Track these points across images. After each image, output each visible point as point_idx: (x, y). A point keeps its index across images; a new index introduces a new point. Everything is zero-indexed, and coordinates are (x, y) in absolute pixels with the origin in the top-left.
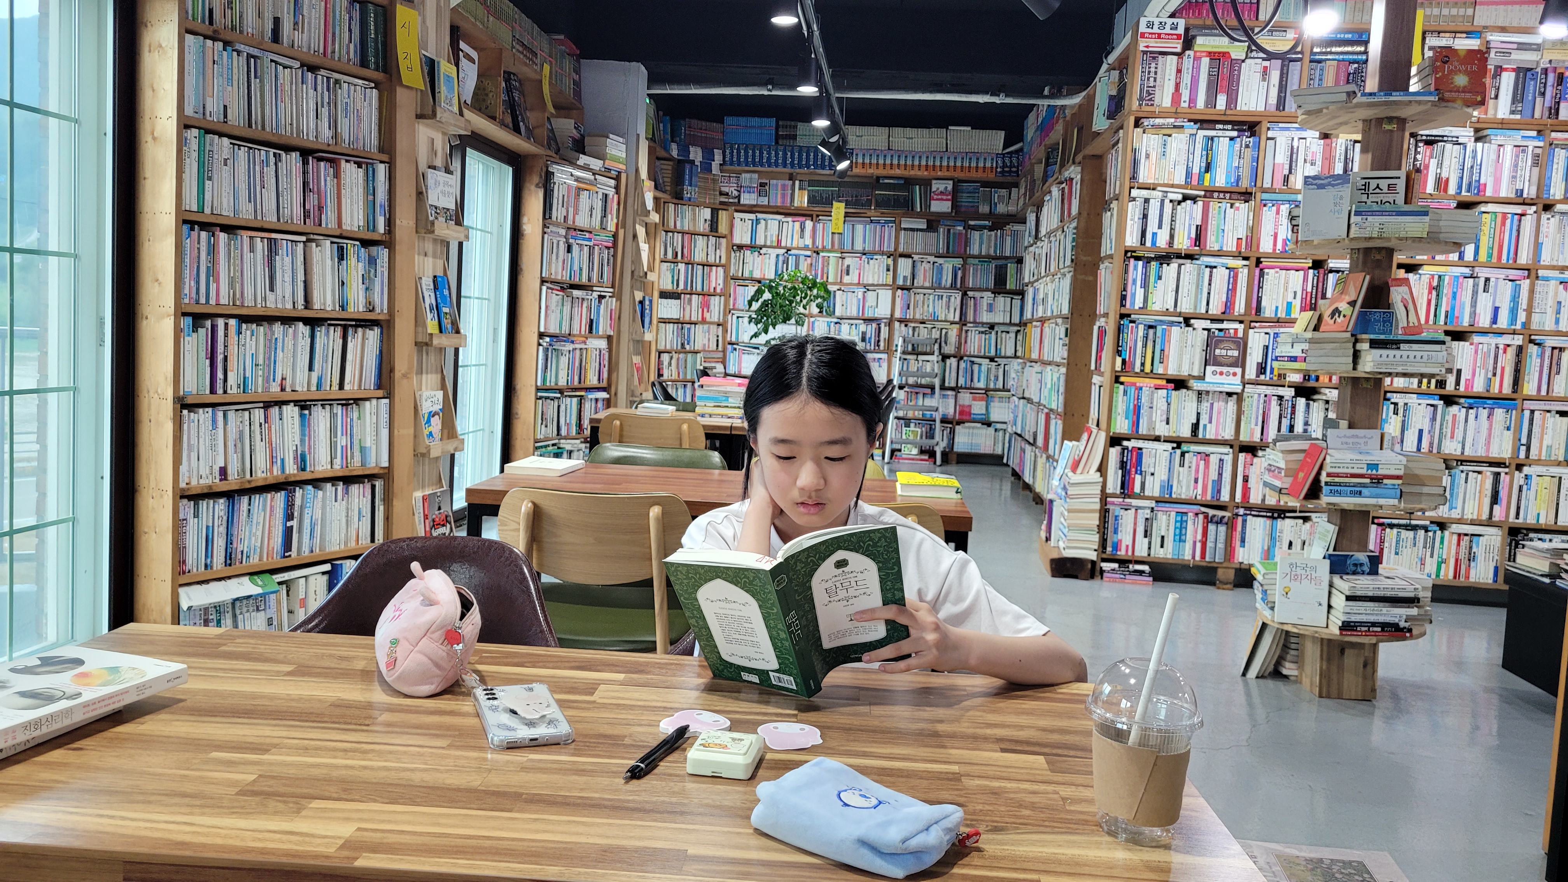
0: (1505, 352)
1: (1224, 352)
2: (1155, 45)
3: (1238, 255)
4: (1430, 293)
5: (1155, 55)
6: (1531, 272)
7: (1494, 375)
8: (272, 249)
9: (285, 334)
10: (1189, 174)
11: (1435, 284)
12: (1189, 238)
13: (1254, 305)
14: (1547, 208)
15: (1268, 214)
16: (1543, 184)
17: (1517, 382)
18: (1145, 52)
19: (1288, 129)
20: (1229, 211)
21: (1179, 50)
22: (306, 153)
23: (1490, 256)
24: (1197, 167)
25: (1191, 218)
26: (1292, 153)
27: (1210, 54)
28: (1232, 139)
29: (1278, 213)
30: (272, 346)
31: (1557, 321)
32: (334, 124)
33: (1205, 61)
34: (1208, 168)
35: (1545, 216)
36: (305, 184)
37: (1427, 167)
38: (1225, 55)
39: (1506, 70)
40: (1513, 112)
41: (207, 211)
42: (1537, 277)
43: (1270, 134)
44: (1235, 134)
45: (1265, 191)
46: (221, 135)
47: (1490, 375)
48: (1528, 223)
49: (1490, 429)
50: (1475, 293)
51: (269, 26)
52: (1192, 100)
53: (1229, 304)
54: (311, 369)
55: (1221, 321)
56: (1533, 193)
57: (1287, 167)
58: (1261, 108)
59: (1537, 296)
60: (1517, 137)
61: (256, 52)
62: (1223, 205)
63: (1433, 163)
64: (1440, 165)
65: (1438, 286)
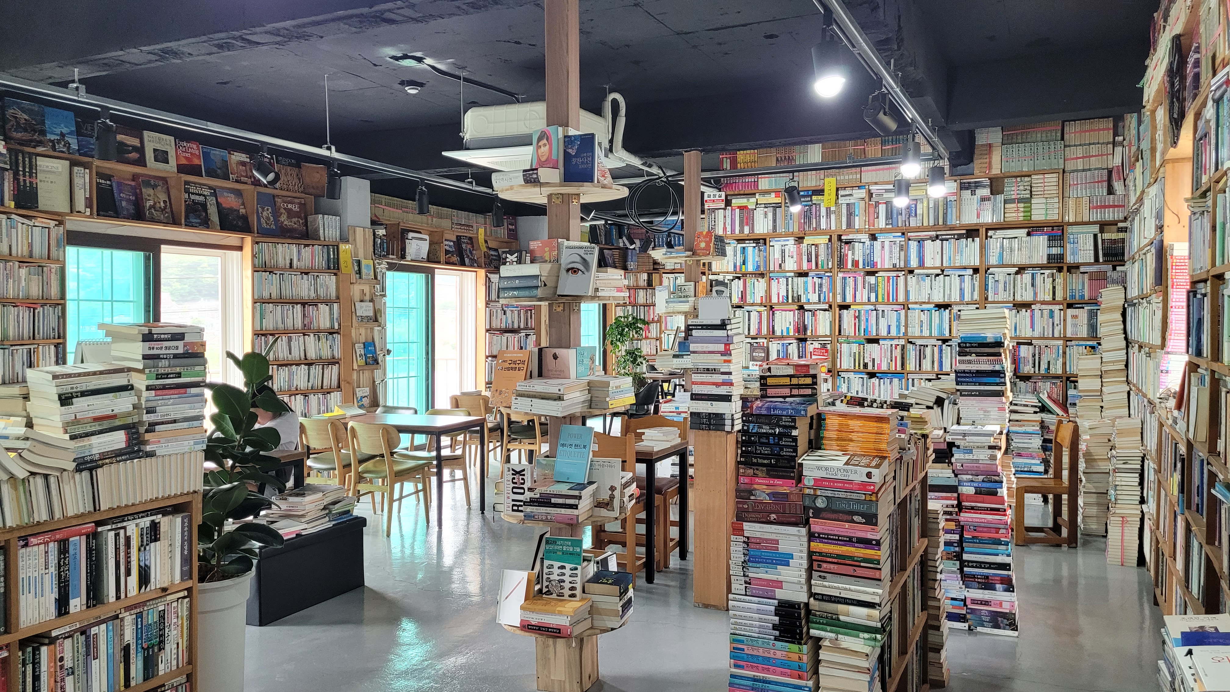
0: (896, 348)
1: (757, 354)
2: (712, 206)
3: (761, 305)
4: (855, 319)
5: (714, 210)
6: (906, 306)
7: (891, 361)
8: (290, 340)
9: (297, 370)
10: (735, 266)
11: (857, 315)
12: (738, 297)
13: (771, 330)
14: (911, 272)
15: (774, 283)
16: (907, 261)
17: (903, 365)
18: (709, 209)
19: (779, 241)
20: (756, 283)
21: (723, 207)
22: (304, 304)
23: (883, 298)
24: (739, 263)
25: (738, 288)
26: (783, 252)
27: (739, 207)
28: (754, 247)
29: (778, 283)
30: (291, 374)
31: (921, 331)
32: (316, 291)
33: (737, 211)
34: (744, 263)
35: (909, 276)
36: (304, 315)
37: (847, 255)
38: (746, 207)
39: (880, 203)
40: (886, 224)
41: (264, 329)
42: (909, 309)
43: (771, 244)
44: (755, 245)
45: (772, 272)
46: (269, 303)
47: (889, 361)
48: (901, 280)
49: (892, 389)
50: (877, 318)
51: (288, 262)
52: (733, 230)
53: (760, 329)
54: (308, 381)
55: (756, 338)
56: (902, 265)
57: (780, 259)
58: (766, 232)
59: (909, 318)
60: (891, 237)
61: (282, 272)
62: (753, 281)
63: (850, 253)
64: (853, 254)
65: (859, 315)
